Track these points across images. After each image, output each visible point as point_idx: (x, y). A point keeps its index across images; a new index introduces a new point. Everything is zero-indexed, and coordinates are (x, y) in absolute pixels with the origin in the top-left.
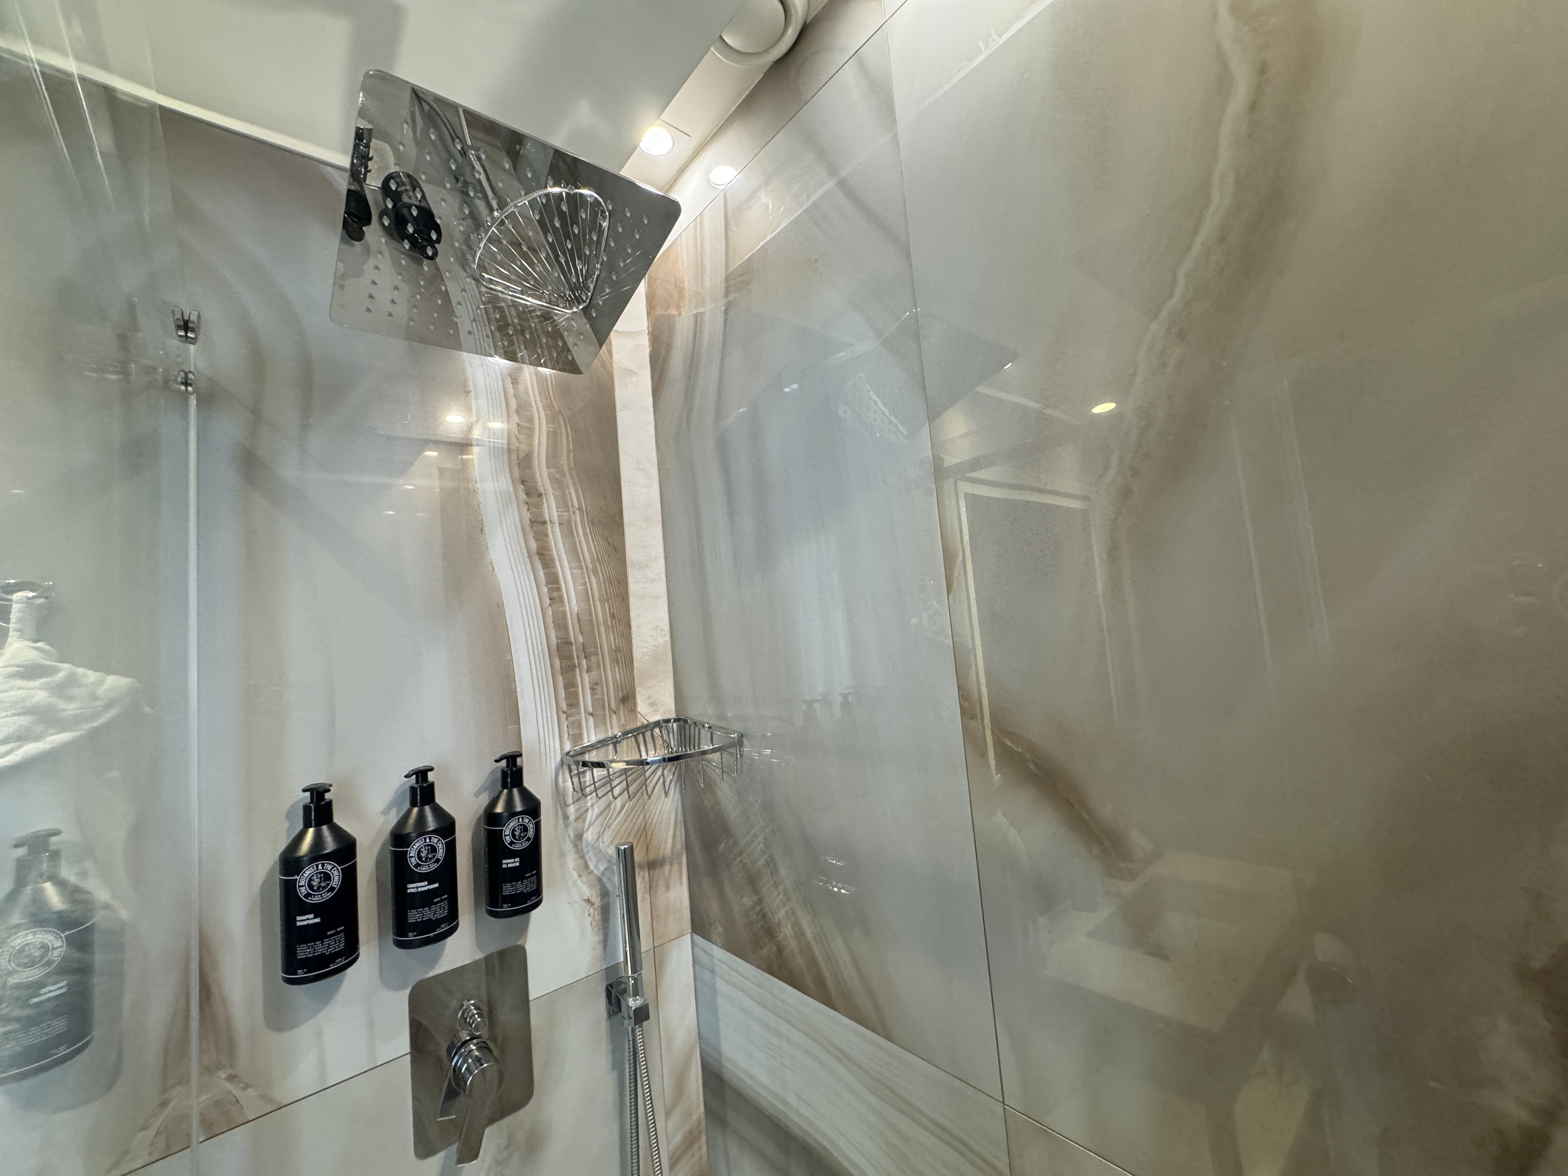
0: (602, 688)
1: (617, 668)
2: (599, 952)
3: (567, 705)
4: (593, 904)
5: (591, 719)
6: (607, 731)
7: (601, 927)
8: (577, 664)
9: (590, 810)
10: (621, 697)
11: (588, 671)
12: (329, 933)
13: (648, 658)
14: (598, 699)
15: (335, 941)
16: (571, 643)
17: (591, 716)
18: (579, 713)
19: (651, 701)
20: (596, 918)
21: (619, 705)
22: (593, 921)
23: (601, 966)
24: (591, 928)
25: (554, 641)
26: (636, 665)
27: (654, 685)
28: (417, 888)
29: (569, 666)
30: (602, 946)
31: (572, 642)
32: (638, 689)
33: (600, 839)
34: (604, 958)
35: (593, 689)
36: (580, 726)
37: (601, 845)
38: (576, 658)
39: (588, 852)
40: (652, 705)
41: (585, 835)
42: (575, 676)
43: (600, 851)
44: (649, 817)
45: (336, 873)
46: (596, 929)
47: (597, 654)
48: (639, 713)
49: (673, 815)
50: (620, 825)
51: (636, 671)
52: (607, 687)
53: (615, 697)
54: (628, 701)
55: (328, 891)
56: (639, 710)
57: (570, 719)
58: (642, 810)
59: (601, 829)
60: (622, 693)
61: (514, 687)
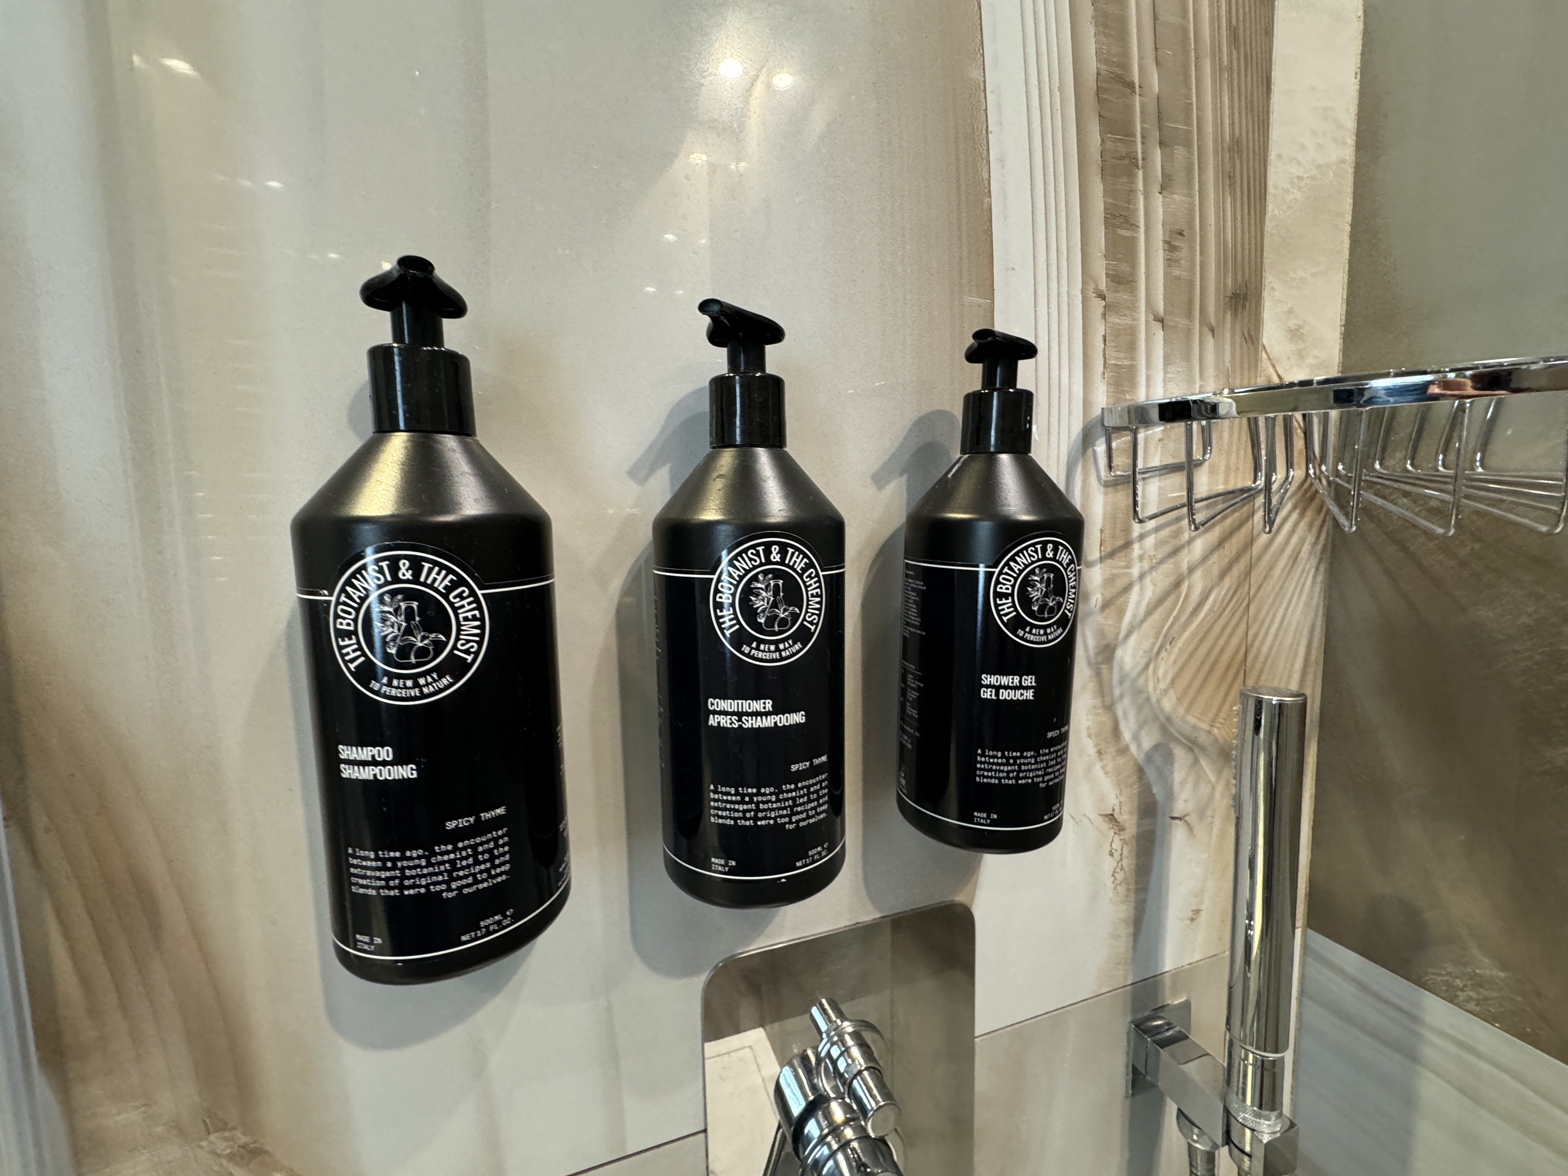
0: (1192, 250)
1: (1229, 201)
2: (1123, 944)
3: (1107, 275)
4: (1122, 829)
5: (1159, 336)
6: (1190, 381)
7: (1132, 887)
8: (1140, 156)
9: (1136, 590)
10: (1229, 294)
11: (1163, 189)
12: (451, 825)
13: (1298, 195)
14: (1178, 278)
15: (476, 854)
16: (1131, 85)
17: (1159, 325)
18: (1133, 307)
19: (1292, 323)
20: (1125, 863)
21: (1224, 314)
22: (1118, 870)
23: (1126, 978)
24: (1112, 886)
25: (1092, 64)
26: (1270, 207)
27: (1303, 280)
28: (740, 715)
29: (1122, 158)
30: (1131, 930)
31: (1134, 83)
32: (1269, 279)
33: (1151, 667)
34: (1133, 960)
35: (1170, 247)
36: (1131, 347)
37: (1151, 686)
38: (1139, 135)
39: (1122, 696)
40: (1295, 334)
41: (1119, 653)
42: (1132, 192)
43: (1148, 699)
44: (1256, 635)
45: (467, 608)
46: (1121, 889)
47: (1188, 145)
48: (1264, 347)
49: (1304, 642)
50: (1196, 641)
51: (1269, 225)
52: (1202, 253)
53: (1217, 290)
54: (1244, 306)
55: (440, 670)
56: (1265, 341)
57: (1113, 319)
58: (1243, 614)
59: (1154, 644)
60: (1235, 280)
61: (985, 176)
